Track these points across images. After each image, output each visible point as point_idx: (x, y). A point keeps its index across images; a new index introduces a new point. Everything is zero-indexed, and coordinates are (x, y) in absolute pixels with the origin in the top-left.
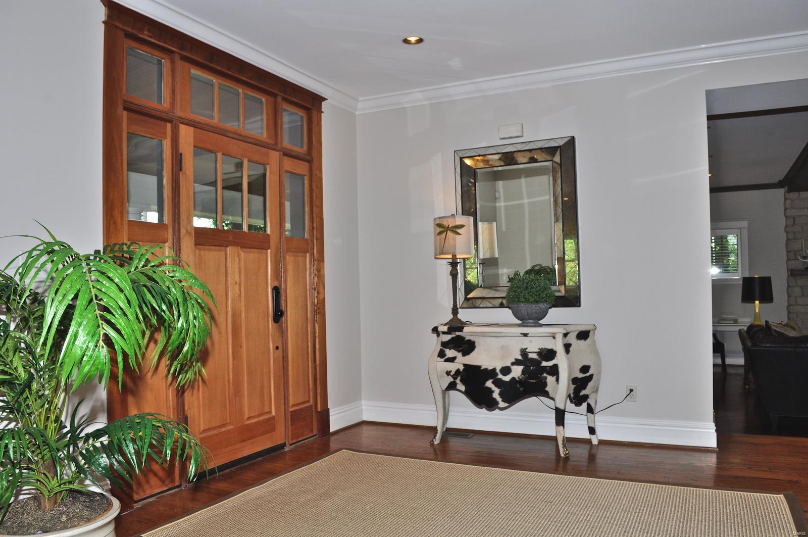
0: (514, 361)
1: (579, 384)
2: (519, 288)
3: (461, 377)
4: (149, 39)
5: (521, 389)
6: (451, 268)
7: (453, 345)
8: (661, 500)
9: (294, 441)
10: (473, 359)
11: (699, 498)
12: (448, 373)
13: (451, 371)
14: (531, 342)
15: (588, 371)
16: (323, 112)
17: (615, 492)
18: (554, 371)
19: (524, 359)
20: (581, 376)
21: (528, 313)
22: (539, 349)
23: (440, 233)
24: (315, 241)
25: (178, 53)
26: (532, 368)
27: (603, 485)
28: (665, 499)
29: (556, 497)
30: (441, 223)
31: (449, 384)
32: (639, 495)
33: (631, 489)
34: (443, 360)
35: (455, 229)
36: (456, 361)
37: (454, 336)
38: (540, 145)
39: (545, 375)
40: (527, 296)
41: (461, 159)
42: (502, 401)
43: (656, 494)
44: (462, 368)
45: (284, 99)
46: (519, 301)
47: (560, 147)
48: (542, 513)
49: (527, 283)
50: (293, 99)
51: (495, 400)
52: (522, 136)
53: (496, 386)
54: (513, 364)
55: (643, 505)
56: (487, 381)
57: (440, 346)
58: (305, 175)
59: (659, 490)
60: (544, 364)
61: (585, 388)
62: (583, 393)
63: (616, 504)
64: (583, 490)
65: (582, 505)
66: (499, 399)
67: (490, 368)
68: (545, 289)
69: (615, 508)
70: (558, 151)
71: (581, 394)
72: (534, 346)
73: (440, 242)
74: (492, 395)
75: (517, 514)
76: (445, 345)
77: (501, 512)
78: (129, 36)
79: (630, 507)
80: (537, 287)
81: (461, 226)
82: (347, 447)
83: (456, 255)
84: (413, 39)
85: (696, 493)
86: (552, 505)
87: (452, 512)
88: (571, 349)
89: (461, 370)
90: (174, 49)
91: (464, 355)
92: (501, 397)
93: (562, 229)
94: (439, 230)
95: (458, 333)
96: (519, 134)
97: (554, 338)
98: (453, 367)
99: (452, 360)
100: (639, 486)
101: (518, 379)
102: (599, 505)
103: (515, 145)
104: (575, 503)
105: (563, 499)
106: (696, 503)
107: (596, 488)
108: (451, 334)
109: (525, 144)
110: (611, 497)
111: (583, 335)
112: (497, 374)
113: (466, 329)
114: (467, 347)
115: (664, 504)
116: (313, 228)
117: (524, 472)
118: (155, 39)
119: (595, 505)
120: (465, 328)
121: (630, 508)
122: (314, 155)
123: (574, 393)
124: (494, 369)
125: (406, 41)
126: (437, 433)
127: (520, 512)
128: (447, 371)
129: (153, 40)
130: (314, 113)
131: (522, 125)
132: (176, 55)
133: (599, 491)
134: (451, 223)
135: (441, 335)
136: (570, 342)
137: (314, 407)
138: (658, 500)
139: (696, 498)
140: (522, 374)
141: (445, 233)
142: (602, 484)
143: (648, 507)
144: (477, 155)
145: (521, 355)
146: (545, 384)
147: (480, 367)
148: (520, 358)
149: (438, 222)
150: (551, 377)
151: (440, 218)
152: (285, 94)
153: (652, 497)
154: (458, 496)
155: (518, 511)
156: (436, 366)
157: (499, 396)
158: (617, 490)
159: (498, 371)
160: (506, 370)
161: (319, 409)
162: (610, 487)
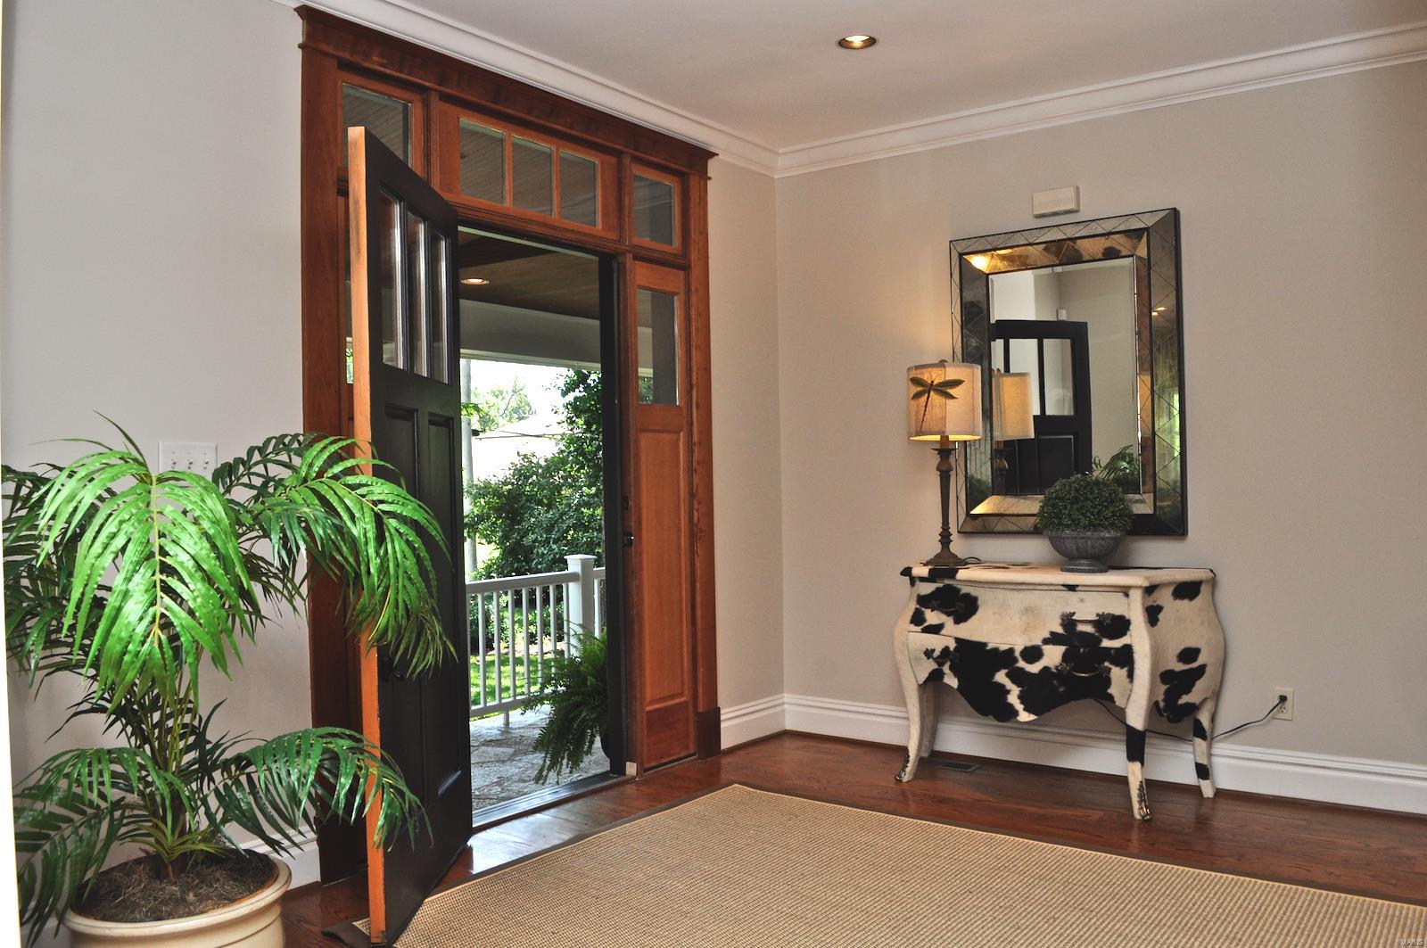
0: (1048, 636)
1: (1176, 682)
2: (1061, 499)
3: (952, 661)
4: (382, 69)
5: (1061, 690)
6: (939, 460)
7: (939, 602)
8: (1312, 920)
9: (653, 764)
10: (972, 630)
11: (1392, 922)
12: (929, 653)
13: (933, 651)
14: (1082, 600)
15: (1195, 659)
16: (710, 178)
17: (1222, 899)
18: (1125, 657)
19: (1068, 633)
20: (1180, 667)
21: (1077, 548)
22: (1098, 615)
23: (917, 396)
24: (694, 410)
25: (435, 90)
26: (1082, 650)
27: (1202, 883)
28: (1319, 920)
29: (1105, 900)
30: (919, 376)
31: (930, 674)
32: (1269, 909)
33: (1255, 894)
34: (919, 628)
35: (944, 388)
36: (943, 632)
37: (941, 585)
38: (1108, 226)
39: (1107, 664)
40: (1076, 514)
41: (961, 255)
42: (1024, 710)
43: (1304, 908)
44: (952, 645)
45: (636, 159)
46: (1060, 524)
47: (1147, 229)
48: (1068, 932)
49: (1077, 490)
50: (652, 158)
51: (1011, 706)
52: (1077, 211)
53: (1014, 682)
54: (1046, 641)
55: (1272, 930)
56: (998, 671)
57: (915, 602)
58: (677, 294)
59: (1312, 900)
60: (1106, 643)
61: (1188, 691)
62: (1184, 699)
63: (1218, 923)
64: (1159, 890)
65: (1150, 922)
66: (1019, 707)
67: (1003, 647)
68: (1112, 502)
69: (1213, 931)
70: (1145, 238)
71: (1181, 701)
72: (1087, 610)
73: (917, 413)
74: (1006, 699)
75: (1019, 931)
76: (924, 601)
77: (991, 924)
78: (345, 65)
79: (1245, 932)
80: (1095, 499)
81: (957, 383)
82: (742, 780)
83: (948, 437)
84: (857, 40)
85: (1388, 911)
86: (1091, 917)
87: (900, 917)
88: (1161, 616)
89: (952, 649)
90: (427, 84)
91: (957, 622)
92: (1022, 703)
93: (1150, 386)
94: (916, 389)
95: (947, 582)
96: (1072, 206)
97: (1127, 595)
98: (937, 643)
99: (935, 629)
100: (1274, 890)
101: (1054, 670)
102: (1183, 924)
103: (1061, 228)
104: (1138, 915)
105: (1116, 905)
106: (1381, 932)
107: (1188, 887)
108: (935, 582)
109: (1081, 226)
110: (1212, 908)
111: (1186, 590)
112: (1016, 660)
113: (962, 574)
114: (963, 607)
115: (1315, 930)
116: (691, 387)
117: (1056, 846)
118: (393, 69)
119: (1176, 923)
120: (960, 571)
121: (1243, 935)
122: (694, 256)
123: (1164, 700)
124: (1011, 651)
125: (843, 44)
126: (908, 761)
127: (1027, 926)
128: (927, 649)
129: (388, 71)
130: (694, 181)
131: (1078, 188)
132: (433, 93)
133: (1192, 894)
134: (936, 376)
135: (918, 583)
136: (1159, 602)
137: (691, 707)
138: (1304, 922)
139: (1384, 923)
140: (1063, 661)
141: (927, 394)
142: (1200, 881)
143: (1281, 933)
144: (991, 247)
145: (1062, 625)
146: (1108, 682)
147: (985, 644)
148: (1060, 630)
149: (913, 374)
150: (1118, 668)
151: (917, 367)
152: (636, 150)
153: (1294, 914)
154: (918, 886)
155: (1022, 924)
156: (907, 639)
157: (1018, 701)
158: (1228, 895)
159: (1017, 654)
160: (1033, 654)
161: (701, 709)
162: (1215, 886)
